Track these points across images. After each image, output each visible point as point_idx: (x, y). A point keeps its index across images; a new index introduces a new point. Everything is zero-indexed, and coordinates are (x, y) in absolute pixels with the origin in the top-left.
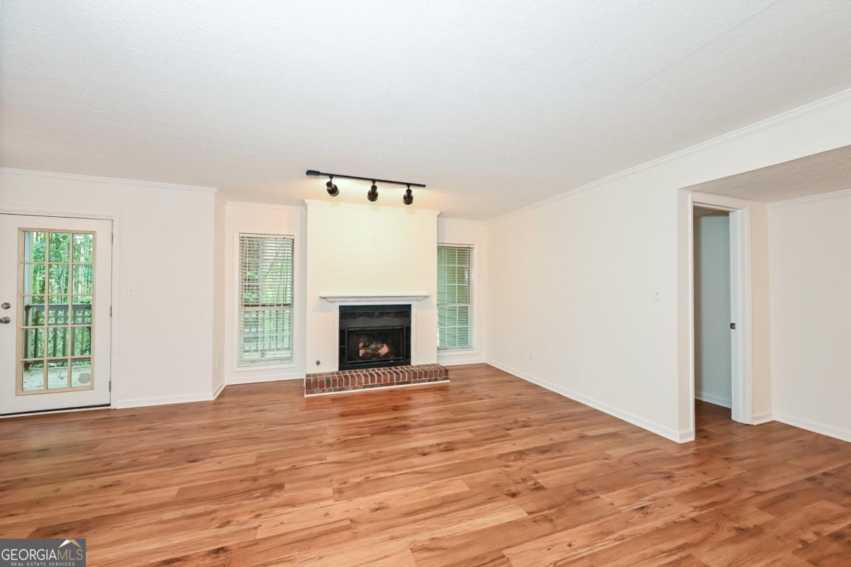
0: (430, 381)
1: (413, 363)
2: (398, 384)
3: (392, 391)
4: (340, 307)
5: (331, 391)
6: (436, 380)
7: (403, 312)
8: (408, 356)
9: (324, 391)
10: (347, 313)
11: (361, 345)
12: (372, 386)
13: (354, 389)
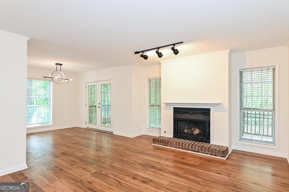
0: (211, 155)
1: (212, 143)
2: (192, 151)
3: (185, 153)
4: (174, 108)
5: (161, 145)
6: (215, 155)
7: (206, 112)
8: (209, 138)
9: (159, 144)
10: (177, 111)
11: (186, 127)
12: (179, 148)
13: (171, 147)
